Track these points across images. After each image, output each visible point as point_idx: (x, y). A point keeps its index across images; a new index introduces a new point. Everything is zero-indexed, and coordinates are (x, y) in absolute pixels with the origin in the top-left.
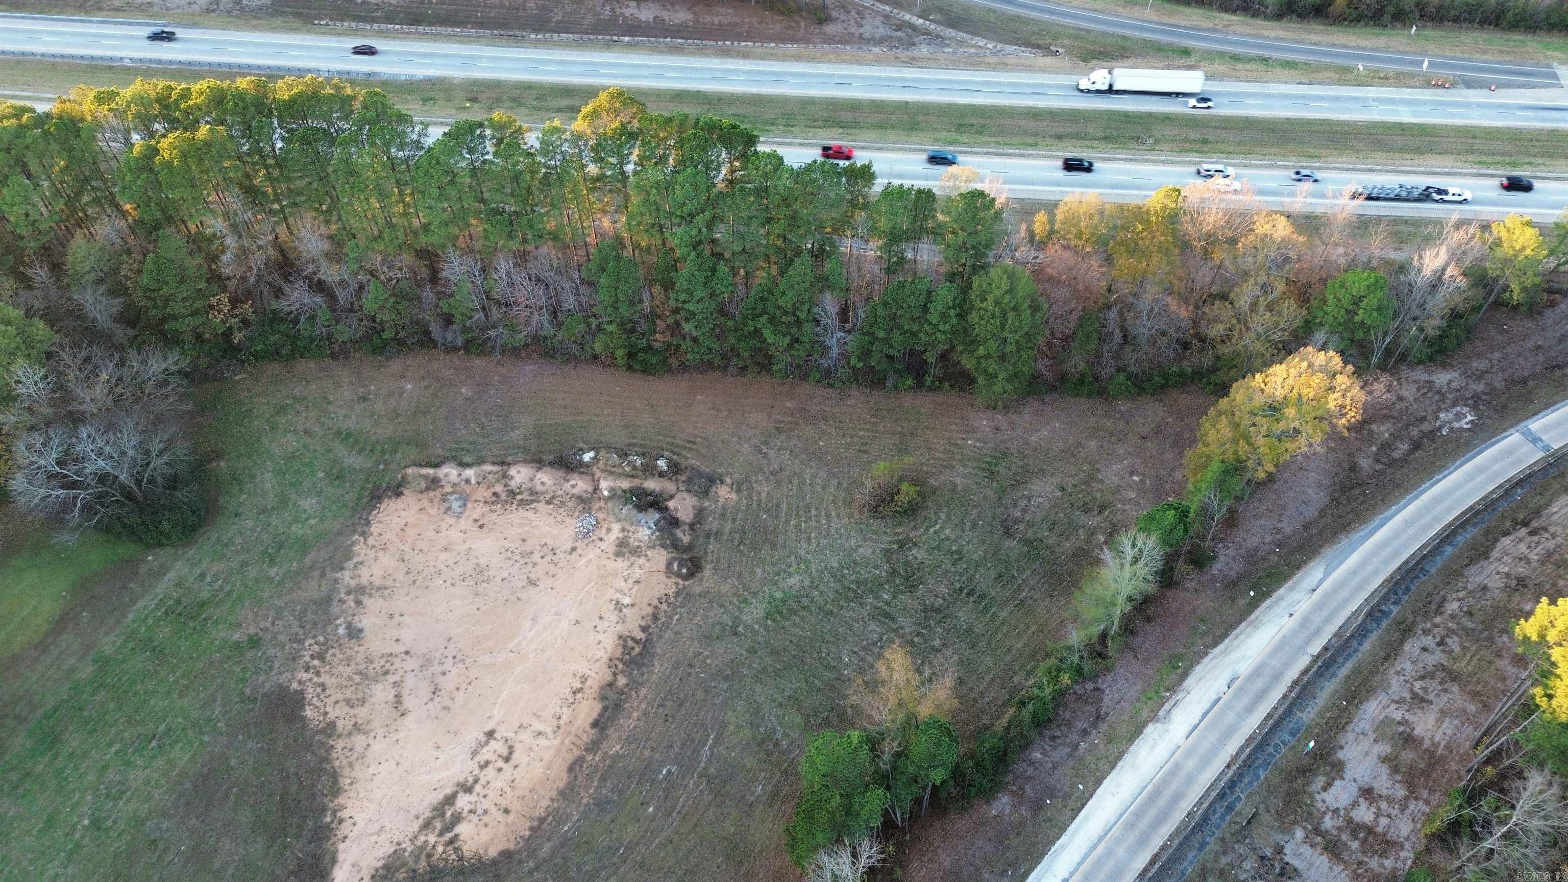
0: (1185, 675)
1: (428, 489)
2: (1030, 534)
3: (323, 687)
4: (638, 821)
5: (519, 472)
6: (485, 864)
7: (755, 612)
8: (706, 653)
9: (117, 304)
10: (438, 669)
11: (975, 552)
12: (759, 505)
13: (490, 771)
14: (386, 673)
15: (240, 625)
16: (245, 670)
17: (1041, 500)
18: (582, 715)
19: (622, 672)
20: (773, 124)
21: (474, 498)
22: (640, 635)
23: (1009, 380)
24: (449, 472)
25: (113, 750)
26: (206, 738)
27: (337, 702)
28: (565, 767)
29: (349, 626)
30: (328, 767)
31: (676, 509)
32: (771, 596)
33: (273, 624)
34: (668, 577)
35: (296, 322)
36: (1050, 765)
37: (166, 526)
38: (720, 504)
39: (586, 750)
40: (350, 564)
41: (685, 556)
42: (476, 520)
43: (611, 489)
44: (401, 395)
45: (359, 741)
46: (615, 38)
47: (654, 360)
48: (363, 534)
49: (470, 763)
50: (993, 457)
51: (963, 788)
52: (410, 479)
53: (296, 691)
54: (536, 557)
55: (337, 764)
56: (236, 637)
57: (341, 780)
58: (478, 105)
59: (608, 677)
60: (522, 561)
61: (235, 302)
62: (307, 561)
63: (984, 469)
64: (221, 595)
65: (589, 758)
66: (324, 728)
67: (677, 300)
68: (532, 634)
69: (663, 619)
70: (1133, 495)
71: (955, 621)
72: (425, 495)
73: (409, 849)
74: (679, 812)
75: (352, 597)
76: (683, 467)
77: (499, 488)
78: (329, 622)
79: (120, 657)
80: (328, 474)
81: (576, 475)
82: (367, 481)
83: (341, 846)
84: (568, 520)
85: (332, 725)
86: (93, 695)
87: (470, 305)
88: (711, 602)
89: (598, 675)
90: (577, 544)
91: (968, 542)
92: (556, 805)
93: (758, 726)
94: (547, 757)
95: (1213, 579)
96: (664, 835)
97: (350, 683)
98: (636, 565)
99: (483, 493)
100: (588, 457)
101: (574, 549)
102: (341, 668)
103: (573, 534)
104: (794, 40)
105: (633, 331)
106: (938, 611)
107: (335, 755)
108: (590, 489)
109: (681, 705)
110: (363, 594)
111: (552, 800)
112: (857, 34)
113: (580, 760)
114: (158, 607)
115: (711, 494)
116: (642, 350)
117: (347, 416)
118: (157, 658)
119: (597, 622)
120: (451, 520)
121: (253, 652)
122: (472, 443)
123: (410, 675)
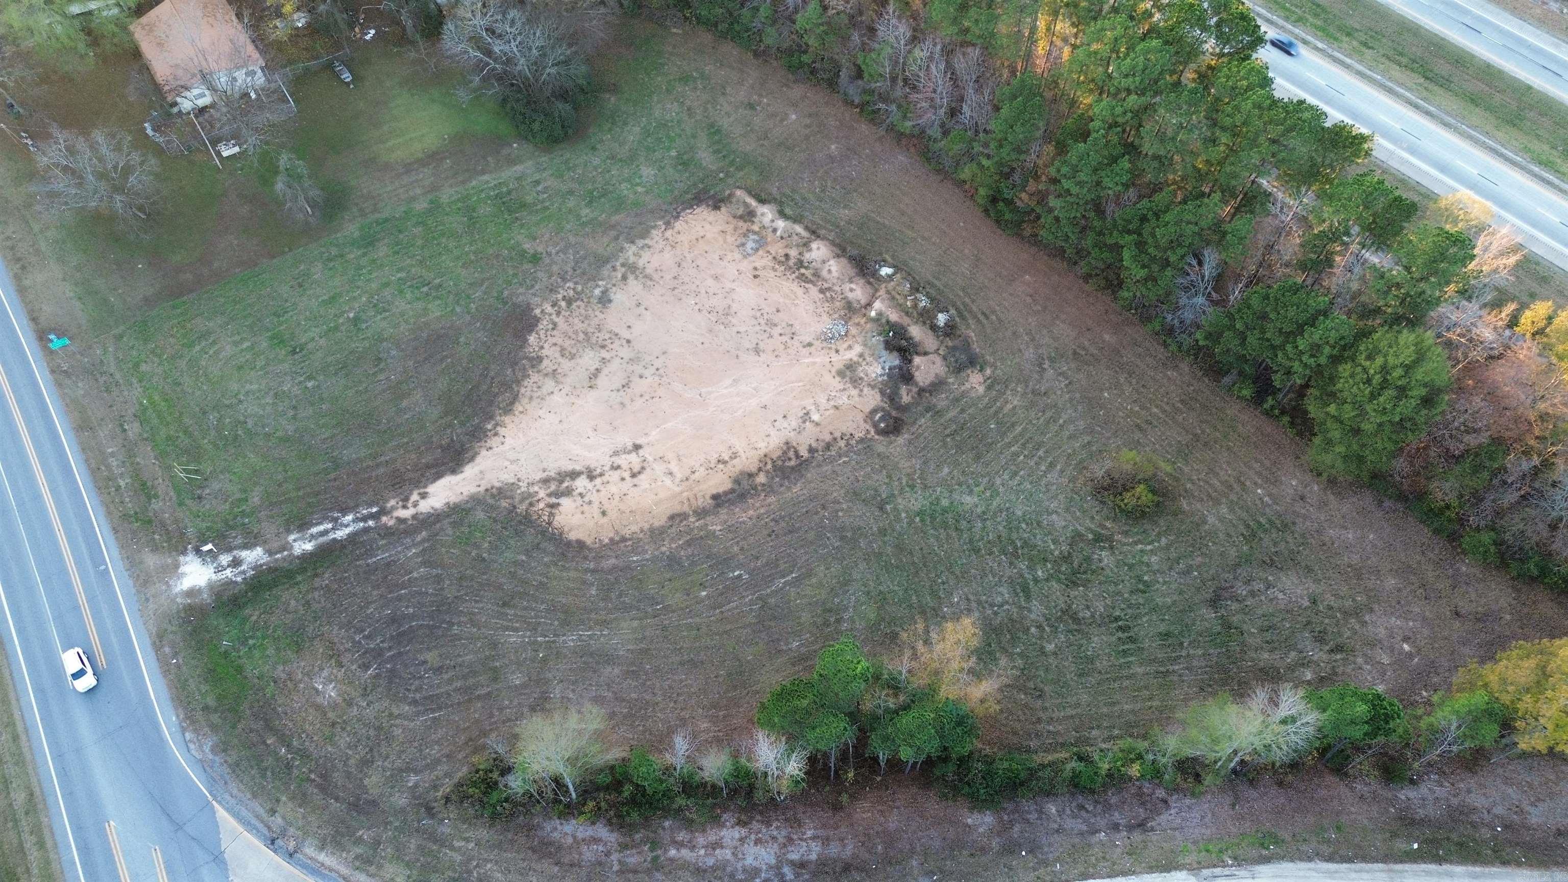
0: (1266, 860)
1: (741, 217)
2: (1235, 620)
3: (555, 325)
4: (688, 595)
5: (818, 248)
6: (561, 539)
7: (913, 501)
8: (844, 506)
10: (639, 369)
11: (1164, 596)
12: (996, 413)
13: (616, 475)
14: (603, 347)
15: (535, 239)
16: (515, 275)
17: (1281, 596)
18: (711, 483)
19: (767, 472)
21: (769, 248)
22: (804, 453)
23: (1346, 458)
24: (766, 214)
25: (399, 275)
26: (458, 309)
27: (555, 344)
28: (669, 513)
29: (605, 292)
30: (516, 389)
31: (918, 368)
32: (938, 499)
33: (557, 253)
34: (865, 421)
36: (1056, 826)
37: (536, 126)
38: (963, 388)
39: (695, 512)
40: (640, 243)
41: (894, 413)
42: (755, 269)
43: (880, 314)
44: (782, 120)
45: (549, 384)
47: (1008, 216)
48: (668, 224)
49: (607, 457)
50: (1270, 522)
51: (961, 780)
52: (734, 200)
53: (536, 316)
54: (776, 331)
55: (523, 390)
56: (526, 246)
57: (517, 404)
59: (754, 470)
60: (764, 327)
62: (615, 218)
63: (1248, 526)
64: (539, 207)
65: (692, 519)
66: (533, 358)
67: (1059, 171)
68: (725, 391)
69: (833, 453)
70: (1386, 660)
71: (1084, 642)
72: (735, 221)
73: (523, 489)
74: (722, 612)
75: (623, 269)
76: (958, 333)
77: (793, 253)
78: (593, 278)
79: (448, 209)
80: (680, 155)
81: (862, 281)
82: (702, 181)
83: (484, 452)
84: (825, 317)
85: (540, 359)
86: (414, 226)
87: (881, 70)
88: (883, 467)
89: (747, 460)
90: (817, 343)
91: (1165, 583)
92: (641, 536)
93: (837, 595)
94: (662, 495)
95: (1391, 802)
96: (698, 620)
97: (574, 336)
98: (847, 393)
99: (778, 249)
100: (885, 271)
101: (810, 345)
102: (576, 321)
103: (819, 330)
105: (1007, 176)
106: (1076, 619)
107: (526, 383)
108: (863, 302)
109: (791, 532)
110: (633, 273)
111: (642, 531)
113: (683, 516)
114: (493, 189)
115: (963, 374)
116: (1004, 200)
117: (728, 114)
118: (469, 227)
119: (780, 418)
120: (737, 256)
121: (530, 265)
122: (804, 199)
123: (618, 360)
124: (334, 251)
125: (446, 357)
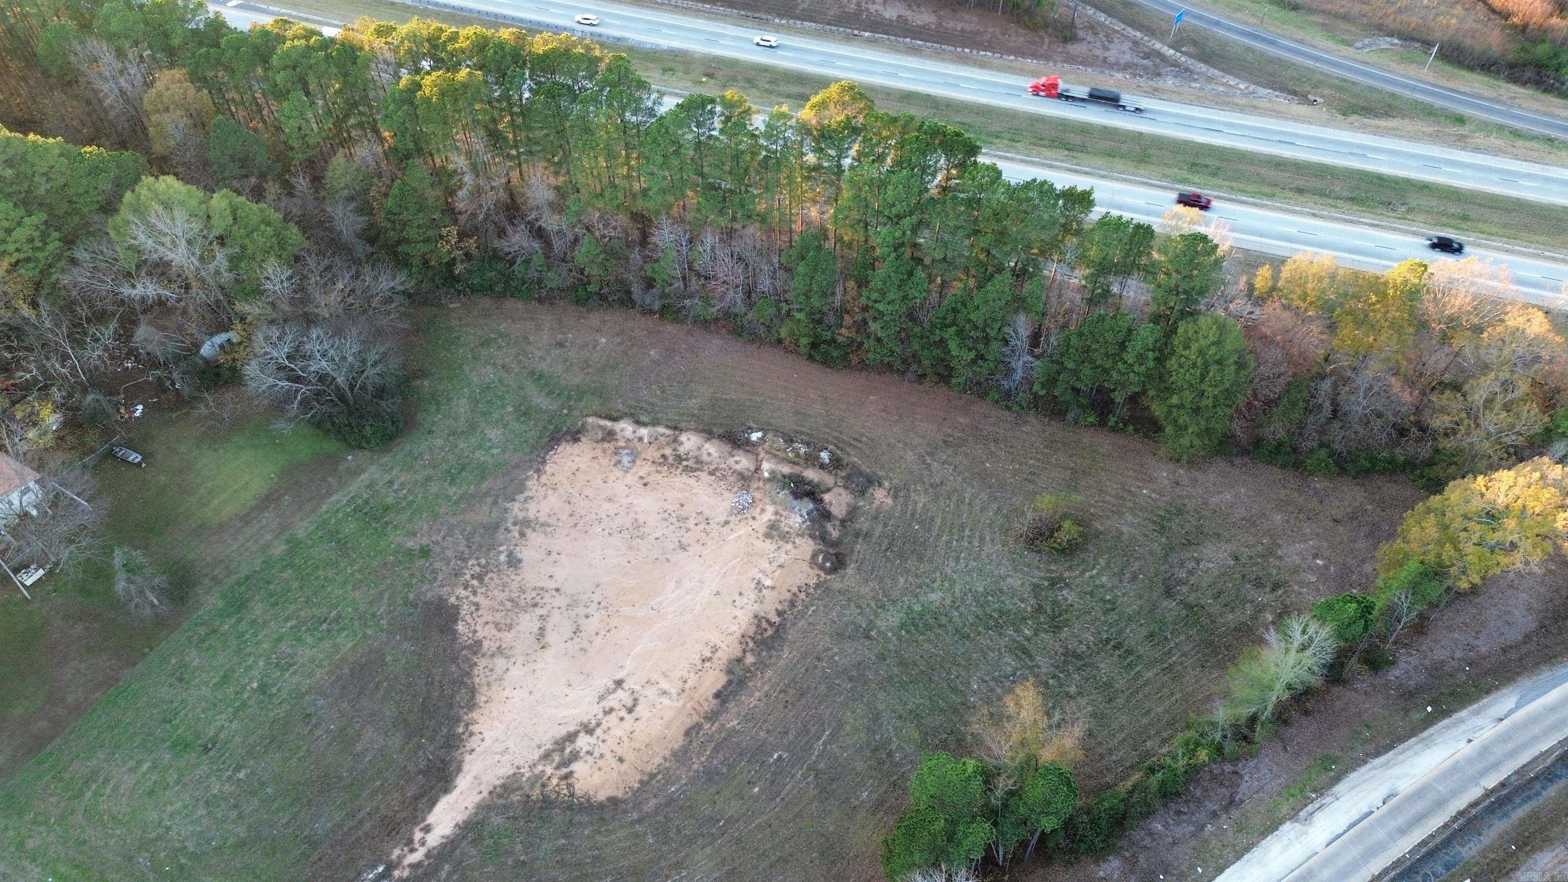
0: (1337, 779)
1: (603, 440)
2: (1192, 599)
3: (477, 606)
4: (742, 798)
5: (689, 439)
6: (592, 805)
7: (891, 619)
8: (836, 650)
9: (362, 221)
10: (582, 611)
11: (1130, 605)
12: (913, 515)
13: (613, 719)
14: (535, 605)
15: (415, 534)
16: (412, 576)
17: (1211, 565)
18: (707, 684)
19: (752, 650)
20: (997, 137)
21: (644, 456)
22: (775, 619)
23: (1198, 435)
24: (625, 428)
25: (289, 625)
26: (369, 632)
28: (682, 730)
29: (510, 555)
30: (469, 682)
31: (831, 504)
32: (909, 608)
33: (444, 538)
34: (812, 568)
35: (512, 263)
36: (1170, 840)
37: (368, 431)
38: (874, 506)
39: (705, 718)
40: (521, 497)
41: (831, 551)
42: (641, 478)
43: (772, 472)
44: (595, 347)
45: (500, 663)
46: (856, 32)
47: (835, 354)
48: (538, 471)
49: (596, 706)
50: (1168, 512)
51: (1073, 842)
52: (589, 427)
53: (453, 606)
54: (691, 523)
55: (477, 680)
56: (410, 544)
57: (478, 696)
58: (712, 81)
59: (738, 653)
60: (678, 524)
61: (462, 235)
62: (484, 486)
64: (404, 504)
65: (707, 726)
66: (471, 645)
67: (868, 298)
68: (674, 595)
69: (800, 608)
70: (1313, 579)
71: (1095, 672)
72: (599, 445)
73: (527, 775)
74: (783, 799)
75: (517, 528)
76: (844, 463)
77: (668, 451)
78: (492, 547)
79: (309, 542)
80: (517, 409)
81: (741, 452)
82: (550, 422)
83: (468, 758)
84: (727, 494)
85: (479, 643)
86: (281, 572)
87: (673, 273)
88: (849, 600)
89: (729, 649)
90: (732, 519)
91: (1124, 595)
92: (667, 765)
93: (875, 732)
94: (668, 715)
95: (1387, 686)
96: (765, 817)
97: (501, 608)
98: (783, 550)
99: (652, 453)
100: (755, 436)
101: (727, 523)
102: (496, 592)
103: (728, 507)
104: (1035, 55)
105: (820, 322)
106: (1079, 657)
107: (476, 672)
108: (752, 468)
109: (802, 695)
110: (528, 527)
111: (665, 759)
112: (1101, 58)
113: (697, 727)
114: (349, 503)
115: (868, 495)
116: (825, 342)
117: (542, 359)
118: (340, 550)
119: (737, 597)
120: (619, 473)
121: (422, 561)
122: (651, 404)
123: (557, 611)
124: (202, 631)
125: (381, 682)
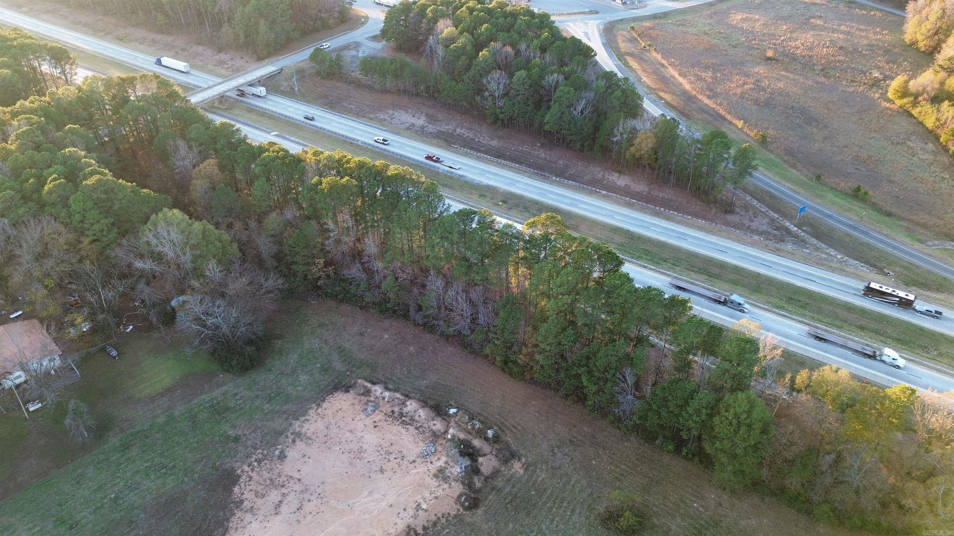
1: (363, 394)
3: (251, 478)
5: (411, 404)
9: (275, 249)
10: (307, 496)
12: (533, 484)
14: (283, 486)
15: (235, 427)
16: (223, 452)
20: (665, 261)
21: (382, 409)
22: (420, 531)
23: (734, 473)
24: (378, 390)
25: (146, 465)
26: (186, 479)
27: (251, 490)
29: (282, 452)
30: (226, 524)
31: (482, 464)
33: (250, 434)
34: (456, 503)
35: (351, 284)
37: (234, 362)
38: (511, 473)
40: (302, 419)
41: (473, 495)
42: (375, 422)
43: (453, 436)
44: (380, 339)
45: (248, 517)
46: (598, 190)
47: (517, 370)
48: (319, 405)
50: (707, 522)
52: (357, 385)
53: (238, 475)
54: (392, 457)
55: (231, 525)
56: (230, 433)
60: (384, 456)
61: (327, 264)
62: (285, 408)
63: (696, 528)
64: (238, 408)
66: (237, 502)
67: (537, 340)
68: (365, 500)
69: (439, 528)
72: (359, 397)
75: (293, 436)
76: (501, 440)
77: (396, 409)
78: (274, 445)
79: (179, 419)
80: (322, 366)
81: (440, 419)
82: (337, 378)
84: (421, 443)
85: (242, 502)
86: (156, 433)
87: (432, 304)
88: (472, 531)
90: (419, 460)
97: (264, 483)
98: (441, 487)
99: (387, 409)
100: (452, 411)
101: (414, 461)
102: (264, 473)
103: (419, 452)
104: (704, 218)
105: (510, 348)
107: (233, 519)
108: (442, 431)
110: (299, 437)
112: (747, 225)
114: (208, 402)
115: (509, 464)
116: (512, 361)
117: (349, 340)
118: (193, 427)
119: (401, 511)
120: (362, 416)
121: (233, 444)
122: (399, 379)
123: (294, 493)
124: (102, 457)
125: (178, 512)
